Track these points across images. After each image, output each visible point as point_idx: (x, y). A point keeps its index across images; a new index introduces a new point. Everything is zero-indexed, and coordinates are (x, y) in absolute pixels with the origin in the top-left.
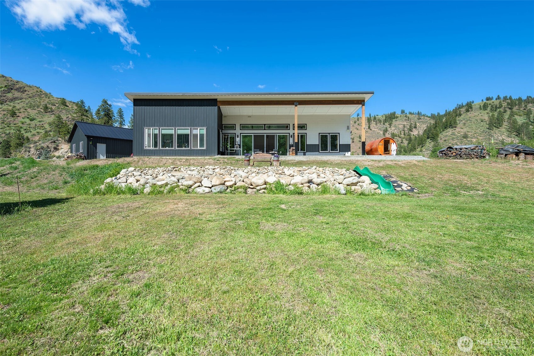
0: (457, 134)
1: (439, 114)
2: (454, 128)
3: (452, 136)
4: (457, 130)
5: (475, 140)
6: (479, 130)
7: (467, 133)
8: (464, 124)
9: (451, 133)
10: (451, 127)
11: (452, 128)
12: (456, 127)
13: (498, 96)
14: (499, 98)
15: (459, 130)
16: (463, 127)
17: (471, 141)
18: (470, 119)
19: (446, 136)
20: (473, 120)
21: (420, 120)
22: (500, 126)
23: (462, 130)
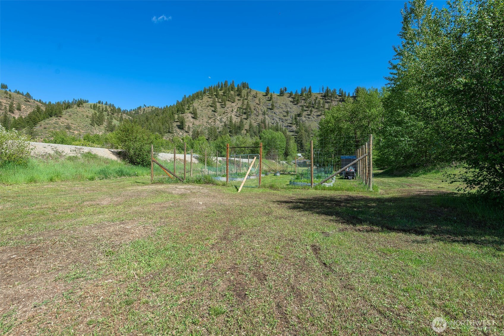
0: (60, 123)
1: (50, 103)
2: (59, 118)
3: (54, 124)
4: (62, 119)
5: (76, 133)
6: (83, 124)
7: (70, 125)
8: (70, 116)
9: (54, 122)
10: (56, 115)
11: (57, 117)
12: (61, 117)
13: (106, 102)
14: (106, 104)
15: (64, 120)
16: (68, 118)
17: (73, 133)
18: (78, 113)
19: (47, 124)
20: (80, 114)
21: (28, 103)
22: (101, 124)
23: (66, 121)
